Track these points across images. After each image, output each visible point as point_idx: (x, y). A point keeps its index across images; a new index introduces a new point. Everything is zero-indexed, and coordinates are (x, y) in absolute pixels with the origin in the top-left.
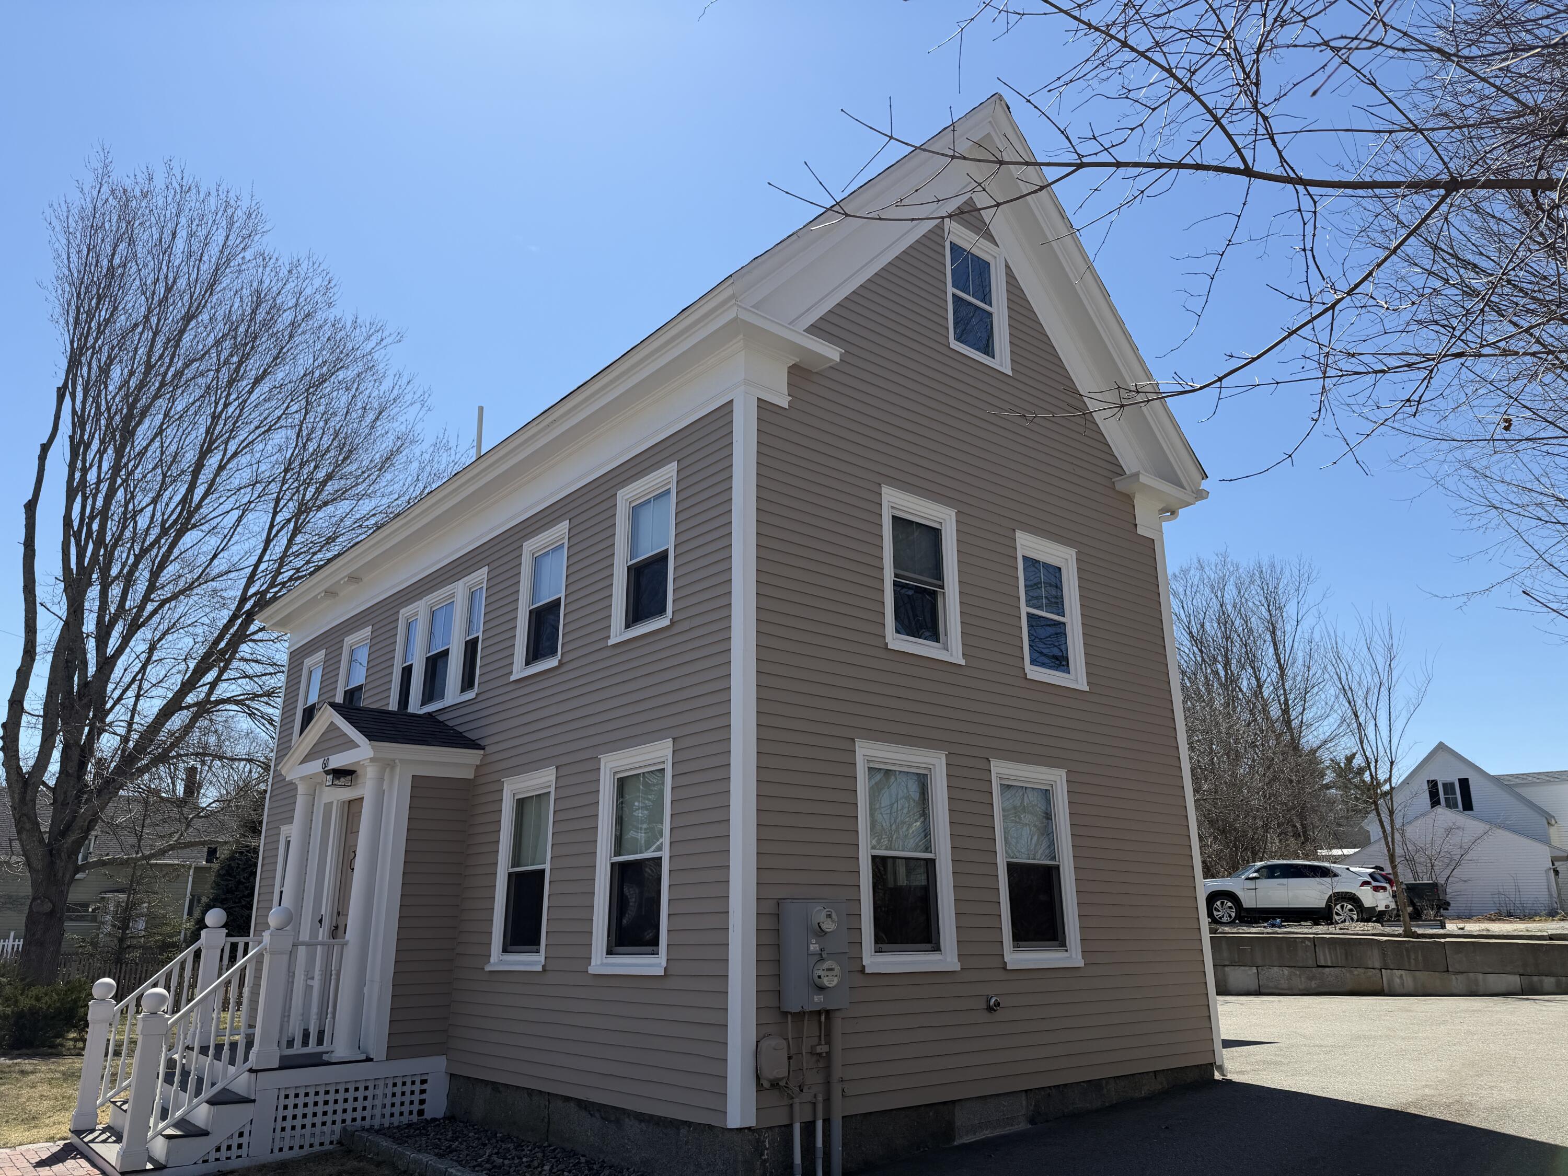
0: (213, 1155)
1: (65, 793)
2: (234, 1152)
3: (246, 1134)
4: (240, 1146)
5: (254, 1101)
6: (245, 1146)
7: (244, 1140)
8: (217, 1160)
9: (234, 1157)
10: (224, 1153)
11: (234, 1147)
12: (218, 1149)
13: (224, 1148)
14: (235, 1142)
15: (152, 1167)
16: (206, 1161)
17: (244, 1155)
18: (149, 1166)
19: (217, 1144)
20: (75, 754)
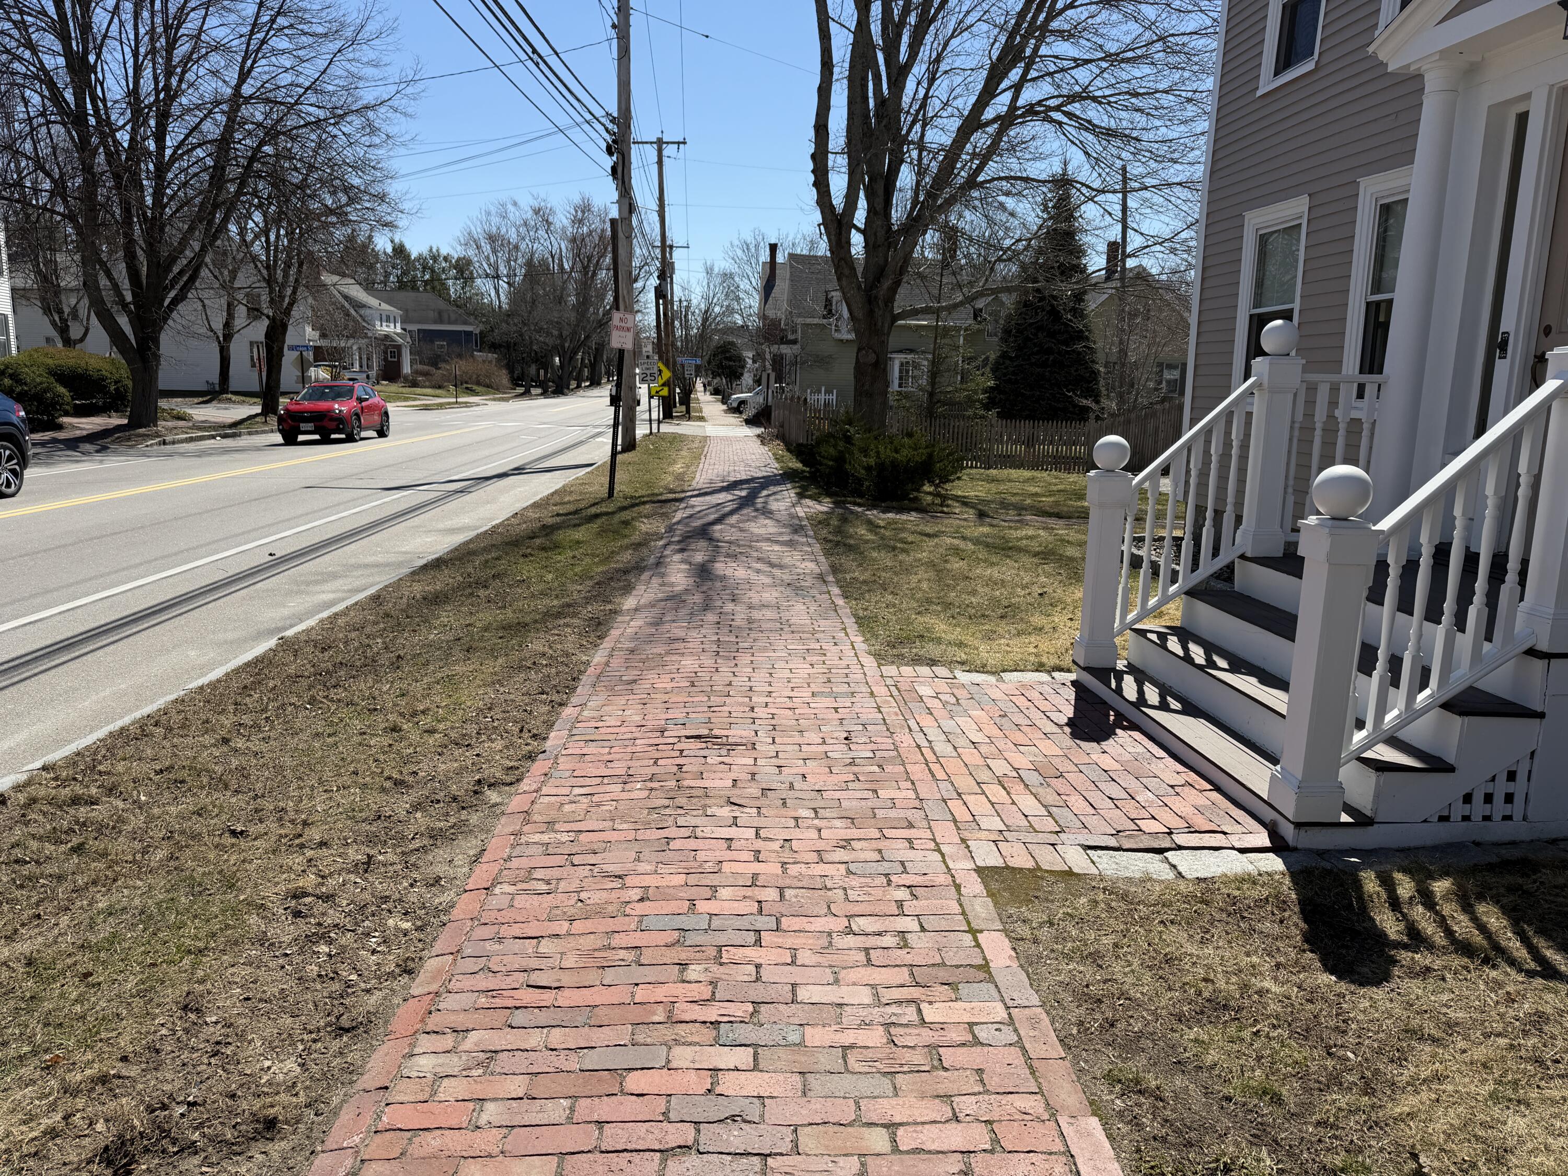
0: (1459, 810)
1: (875, 234)
2: (1499, 807)
3: (1522, 776)
4: (1509, 798)
5: (1541, 715)
6: (1519, 799)
7: (1519, 788)
8: (1466, 818)
9: (1497, 817)
10: (1478, 808)
11: (1499, 799)
12: (1468, 798)
13: (1478, 798)
14: (1501, 788)
15: (1350, 820)
16: (1444, 819)
17: (1518, 815)
18: (1345, 818)
19: (1468, 790)
20: (880, 187)
